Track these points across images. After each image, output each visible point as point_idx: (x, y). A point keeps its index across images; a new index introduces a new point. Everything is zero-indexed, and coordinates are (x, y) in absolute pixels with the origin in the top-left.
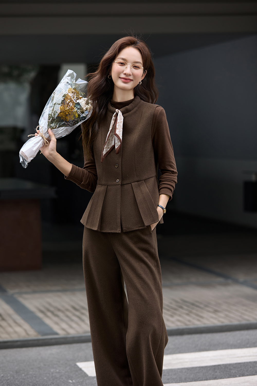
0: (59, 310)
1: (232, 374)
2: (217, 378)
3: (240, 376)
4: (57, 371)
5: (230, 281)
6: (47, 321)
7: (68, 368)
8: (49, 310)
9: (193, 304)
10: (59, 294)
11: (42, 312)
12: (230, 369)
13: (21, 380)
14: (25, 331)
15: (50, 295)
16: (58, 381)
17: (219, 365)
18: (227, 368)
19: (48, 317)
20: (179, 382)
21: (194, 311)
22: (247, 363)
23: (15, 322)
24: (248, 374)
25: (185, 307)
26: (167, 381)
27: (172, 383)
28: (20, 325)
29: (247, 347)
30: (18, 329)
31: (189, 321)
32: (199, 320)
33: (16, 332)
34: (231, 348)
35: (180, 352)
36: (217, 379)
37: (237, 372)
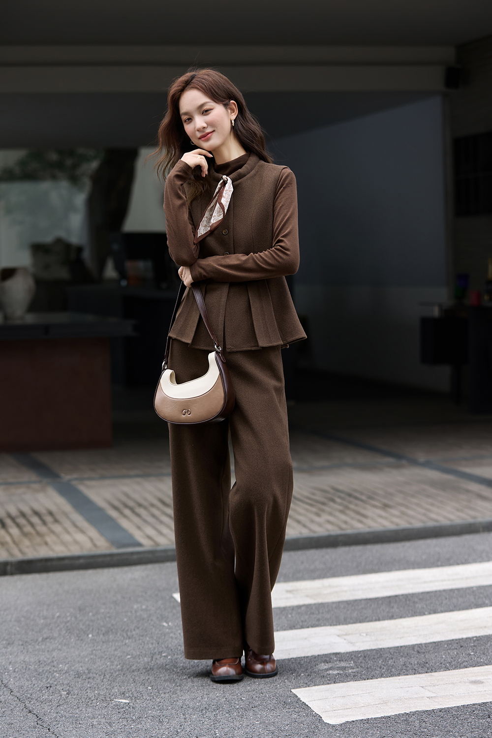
0: (140, 505)
1: (418, 611)
2: (395, 617)
3: (430, 613)
4: (144, 607)
5: (404, 462)
6: (125, 524)
7: (160, 602)
8: (126, 506)
9: (350, 495)
10: (139, 480)
11: (115, 508)
12: (414, 602)
13: (87, 622)
14: (91, 540)
15: (127, 481)
16: (146, 624)
17: (396, 596)
18: (409, 600)
19: (125, 516)
20: (336, 625)
21: (352, 506)
22: (440, 591)
23: (75, 525)
24: (442, 609)
25: (338, 500)
26: (317, 623)
27: (325, 625)
28: (82, 531)
29: (438, 566)
30: (80, 537)
31: (346, 522)
32: (360, 522)
33: (76, 542)
34: (414, 568)
35: (334, 575)
36: (395, 619)
37: (425, 607)
